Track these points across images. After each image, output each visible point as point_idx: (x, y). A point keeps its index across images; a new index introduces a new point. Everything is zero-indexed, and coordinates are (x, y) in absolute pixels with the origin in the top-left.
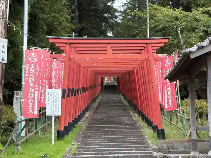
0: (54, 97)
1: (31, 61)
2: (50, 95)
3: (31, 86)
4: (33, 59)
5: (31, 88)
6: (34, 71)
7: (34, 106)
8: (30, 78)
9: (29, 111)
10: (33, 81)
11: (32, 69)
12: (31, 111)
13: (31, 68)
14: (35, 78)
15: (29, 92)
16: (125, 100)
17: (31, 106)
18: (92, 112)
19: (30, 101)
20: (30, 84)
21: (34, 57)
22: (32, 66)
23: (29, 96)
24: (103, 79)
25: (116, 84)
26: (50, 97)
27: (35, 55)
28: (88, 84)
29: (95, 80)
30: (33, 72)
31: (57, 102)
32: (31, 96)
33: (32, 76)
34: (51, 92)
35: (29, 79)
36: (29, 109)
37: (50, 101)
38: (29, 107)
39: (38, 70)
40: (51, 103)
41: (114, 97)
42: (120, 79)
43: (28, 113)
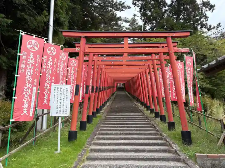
0: (61, 94)
1: (29, 49)
2: (56, 91)
3: (28, 80)
4: (33, 46)
5: (28, 82)
6: (33, 61)
7: (30, 106)
8: (27, 70)
9: (23, 112)
10: (32, 73)
11: (30, 59)
12: (26, 112)
13: (29, 57)
14: (34, 70)
15: (25, 87)
16: (129, 95)
17: (26, 106)
18: (111, 102)
19: (25, 99)
20: (27, 78)
21: (34, 45)
22: (31, 55)
23: (24, 93)
24: (117, 84)
25: (123, 87)
26: (56, 93)
27: (35, 42)
28: (109, 85)
29: (114, 84)
30: (32, 63)
31: (65, 100)
32: (27, 93)
33: (30, 67)
34: (58, 88)
35: (25, 71)
36: (24, 109)
37: (56, 99)
38: (23, 106)
39: (38, 61)
40: (58, 101)
41: (122, 93)
42: (126, 84)
43: (22, 115)
